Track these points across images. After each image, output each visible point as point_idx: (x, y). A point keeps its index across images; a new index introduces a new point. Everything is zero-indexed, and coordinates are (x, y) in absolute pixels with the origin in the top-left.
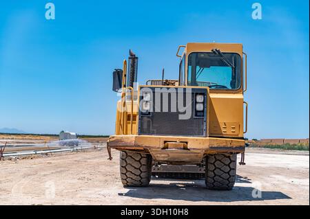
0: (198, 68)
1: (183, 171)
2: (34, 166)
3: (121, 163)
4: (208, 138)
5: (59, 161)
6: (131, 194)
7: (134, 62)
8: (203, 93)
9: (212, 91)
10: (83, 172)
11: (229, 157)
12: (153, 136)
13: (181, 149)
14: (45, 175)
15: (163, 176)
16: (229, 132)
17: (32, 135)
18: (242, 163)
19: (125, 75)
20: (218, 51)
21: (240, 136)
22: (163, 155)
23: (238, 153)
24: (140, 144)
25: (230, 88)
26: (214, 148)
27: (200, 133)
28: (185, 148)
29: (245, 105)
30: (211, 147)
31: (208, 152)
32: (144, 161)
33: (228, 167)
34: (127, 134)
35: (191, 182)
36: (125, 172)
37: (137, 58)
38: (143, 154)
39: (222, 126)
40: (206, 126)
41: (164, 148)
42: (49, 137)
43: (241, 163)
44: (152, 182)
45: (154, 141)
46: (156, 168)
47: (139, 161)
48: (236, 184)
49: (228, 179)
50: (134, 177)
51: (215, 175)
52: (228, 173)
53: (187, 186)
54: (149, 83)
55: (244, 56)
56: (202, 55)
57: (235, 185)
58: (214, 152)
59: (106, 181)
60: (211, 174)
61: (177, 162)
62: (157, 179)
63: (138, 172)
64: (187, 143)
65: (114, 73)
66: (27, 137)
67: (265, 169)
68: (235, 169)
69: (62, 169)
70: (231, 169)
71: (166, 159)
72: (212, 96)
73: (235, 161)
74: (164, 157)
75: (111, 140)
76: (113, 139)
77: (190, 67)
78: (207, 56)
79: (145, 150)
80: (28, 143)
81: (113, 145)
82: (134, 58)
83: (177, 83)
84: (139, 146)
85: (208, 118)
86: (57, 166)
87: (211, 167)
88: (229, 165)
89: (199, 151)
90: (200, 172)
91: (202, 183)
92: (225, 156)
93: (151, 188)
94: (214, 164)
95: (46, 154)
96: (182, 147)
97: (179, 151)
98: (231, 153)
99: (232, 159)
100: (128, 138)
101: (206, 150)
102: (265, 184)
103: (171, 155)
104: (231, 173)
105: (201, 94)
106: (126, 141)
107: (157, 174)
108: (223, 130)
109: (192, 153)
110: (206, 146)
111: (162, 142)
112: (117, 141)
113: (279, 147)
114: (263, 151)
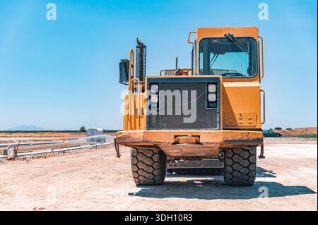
0: (212, 55)
1: (202, 166)
2: (45, 166)
3: (132, 160)
4: (222, 131)
5: (74, 159)
6: (142, 193)
7: (142, 51)
8: (216, 82)
9: (226, 80)
10: (97, 171)
11: (248, 150)
12: (162, 131)
13: (193, 143)
14: (54, 176)
15: (180, 172)
16: (245, 123)
17: (51, 131)
18: (262, 157)
19: (132, 66)
20: (232, 36)
21: (257, 127)
22: (176, 151)
23: (257, 146)
24: (149, 140)
25: (248, 76)
26: (229, 141)
27: (213, 126)
28: (198, 143)
29: (262, 93)
30: (226, 141)
31: (224, 146)
32: (156, 157)
33: (247, 161)
34: (135, 129)
35: (210, 179)
36: (136, 169)
37: (145, 47)
38: (156, 151)
39: (237, 117)
40: (219, 118)
41: (174, 143)
42: (68, 134)
43: (260, 157)
44: (167, 179)
45: (163, 136)
46: (173, 164)
47: (151, 158)
48: (257, 179)
49: (247, 175)
50: (147, 175)
51: (234, 170)
52: (248, 167)
53: (205, 183)
54: (163, 73)
55: (260, 40)
56: (215, 41)
57: (256, 181)
58: (230, 145)
59: (119, 180)
60: (230, 169)
61: (193, 157)
62: (174, 176)
63: (151, 170)
64: (199, 137)
65: (120, 64)
66: (46, 134)
67: (294, 161)
68: (255, 163)
69: (75, 168)
70: (250, 163)
71: (180, 155)
72: (226, 85)
73: (255, 155)
74: (177, 153)
75: (118, 136)
76: (120, 136)
77: (202, 54)
78: (220, 42)
79: (156, 146)
80: (46, 141)
81: (121, 141)
82: (141, 47)
83: (190, 72)
84: (147, 142)
85: (221, 108)
86: (70, 165)
87: (229, 162)
88: (248, 159)
89: (213, 145)
90: (220, 167)
91: (221, 178)
92: (244, 149)
93: (165, 186)
94: (231, 158)
95: (64, 152)
96: (194, 141)
97: (191, 145)
98: (250, 146)
99: (252, 152)
100: (136, 134)
101: (221, 144)
102: (291, 178)
103: (185, 150)
104: (251, 168)
105: (213, 83)
106: (134, 136)
107: (175, 170)
108: (239, 121)
109: (206, 147)
110: (220, 140)
111: (172, 137)
112: (125, 137)
114: (296, 141)
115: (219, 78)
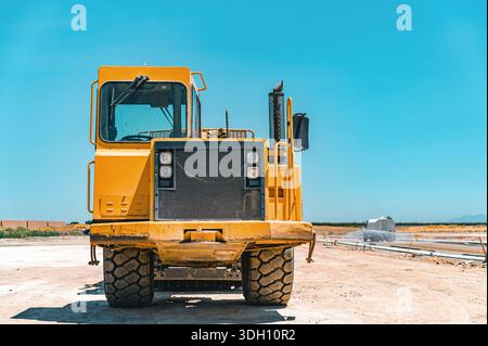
115: (156, 143)
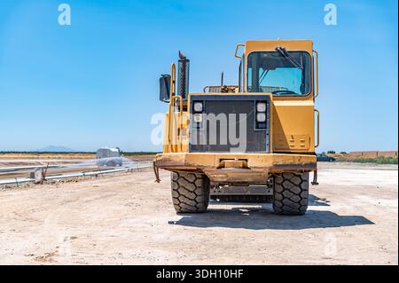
0: (261, 70)
1: (249, 193)
2: (77, 190)
3: (173, 186)
4: (272, 154)
5: (108, 183)
6: (184, 222)
7: (184, 66)
8: (265, 100)
9: (277, 98)
10: (133, 197)
11: (300, 176)
13: (240, 167)
15: (225, 199)
16: (297, 146)
19: (174, 82)
20: (283, 50)
21: (310, 151)
22: (220, 175)
23: (310, 171)
24: (191, 163)
25: (300, 94)
26: (280, 165)
27: (262, 149)
28: (245, 167)
29: (316, 113)
30: (276, 165)
31: (274, 170)
32: (199, 183)
33: (298, 188)
34: (176, 151)
35: (257, 207)
36: (177, 195)
37: (188, 61)
38: (198, 175)
39: (289, 139)
40: (269, 140)
41: (219, 168)
43: (314, 183)
44: (210, 207)
46: (217, 190)
47: (193, 183)
49: (299, 203)
50: (189, 202)
51: (284, 198)
52: (299, 195)
53: (252, 211)
54: (208, 91)
55: (314, 54)
56: (265, 55)
57: (308, 209)
58: (281, 170)
59: (157, 206)
60: (279, 197)
61: (239, 182)
62: (218, 203)
63: (193, 196)
64: (246, 160)
65: (161, 79)
68: (307, 190)
70: (302, 190)
71: (225, 180)
72: (277, 103)
73: (307, 181)
74: (221, 178)
75: (158, 159)
76: (161, 158)
77: (250, 70)
78: (270, 56)
79: (199, 170)
81: (161, 165)
82: (184, 61)
83: (237, 89)
84: (190, 166)
85: (271, 130)
87: (279, 189)
88: (300, 186)
89: (261, 170)
90: (269, 194)
91: (270, 206)
92: (295, 175)
93: (208, 214)
94: (281, 184)
95: (97, 176)
96: (242, 165)
97: (238, 170)
98: (302, 172)
99: (304, 178)
100: (177, 156)
101: (271, 169)
102: (346, 207)
103: (230, 175)
104: (303, 195)
105: (262, 102)
106: (175, 159)
107: (218, 197)
108: (290, 144)
109: (254, 172)
110: (270, 164)
111: (217, 160)
112: (165, 160)
113: (371, 161)
115: (268, 96)
